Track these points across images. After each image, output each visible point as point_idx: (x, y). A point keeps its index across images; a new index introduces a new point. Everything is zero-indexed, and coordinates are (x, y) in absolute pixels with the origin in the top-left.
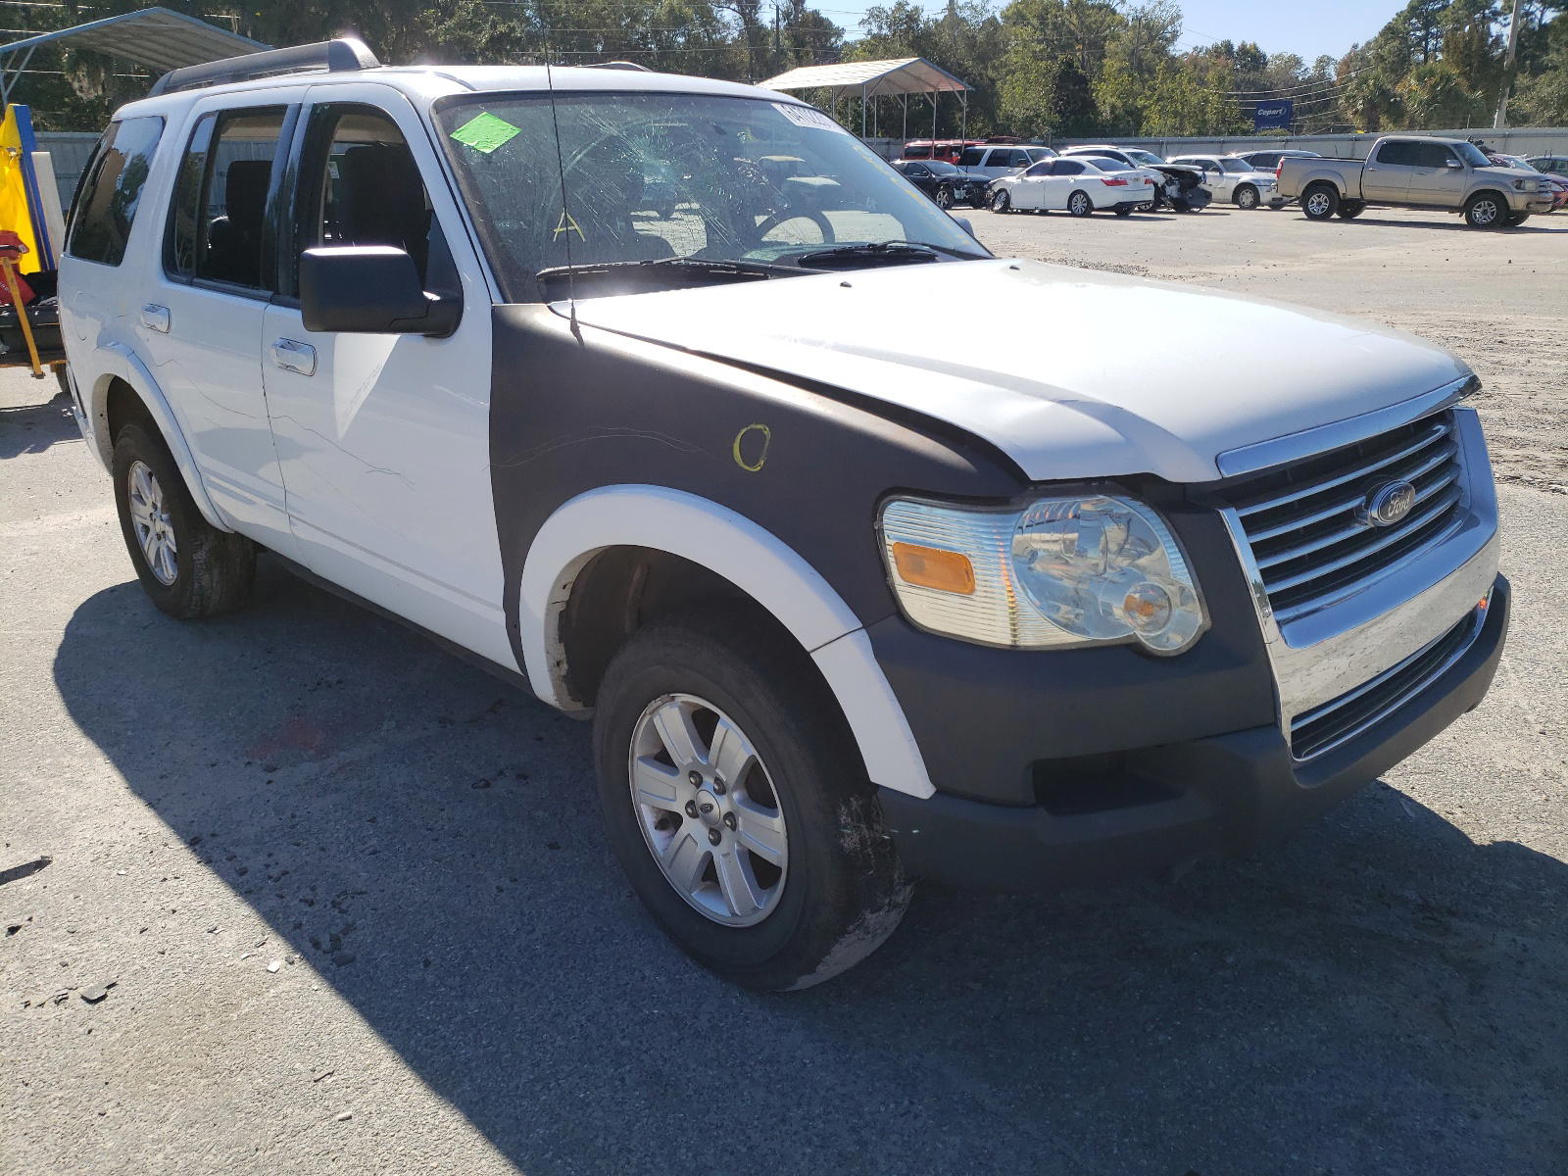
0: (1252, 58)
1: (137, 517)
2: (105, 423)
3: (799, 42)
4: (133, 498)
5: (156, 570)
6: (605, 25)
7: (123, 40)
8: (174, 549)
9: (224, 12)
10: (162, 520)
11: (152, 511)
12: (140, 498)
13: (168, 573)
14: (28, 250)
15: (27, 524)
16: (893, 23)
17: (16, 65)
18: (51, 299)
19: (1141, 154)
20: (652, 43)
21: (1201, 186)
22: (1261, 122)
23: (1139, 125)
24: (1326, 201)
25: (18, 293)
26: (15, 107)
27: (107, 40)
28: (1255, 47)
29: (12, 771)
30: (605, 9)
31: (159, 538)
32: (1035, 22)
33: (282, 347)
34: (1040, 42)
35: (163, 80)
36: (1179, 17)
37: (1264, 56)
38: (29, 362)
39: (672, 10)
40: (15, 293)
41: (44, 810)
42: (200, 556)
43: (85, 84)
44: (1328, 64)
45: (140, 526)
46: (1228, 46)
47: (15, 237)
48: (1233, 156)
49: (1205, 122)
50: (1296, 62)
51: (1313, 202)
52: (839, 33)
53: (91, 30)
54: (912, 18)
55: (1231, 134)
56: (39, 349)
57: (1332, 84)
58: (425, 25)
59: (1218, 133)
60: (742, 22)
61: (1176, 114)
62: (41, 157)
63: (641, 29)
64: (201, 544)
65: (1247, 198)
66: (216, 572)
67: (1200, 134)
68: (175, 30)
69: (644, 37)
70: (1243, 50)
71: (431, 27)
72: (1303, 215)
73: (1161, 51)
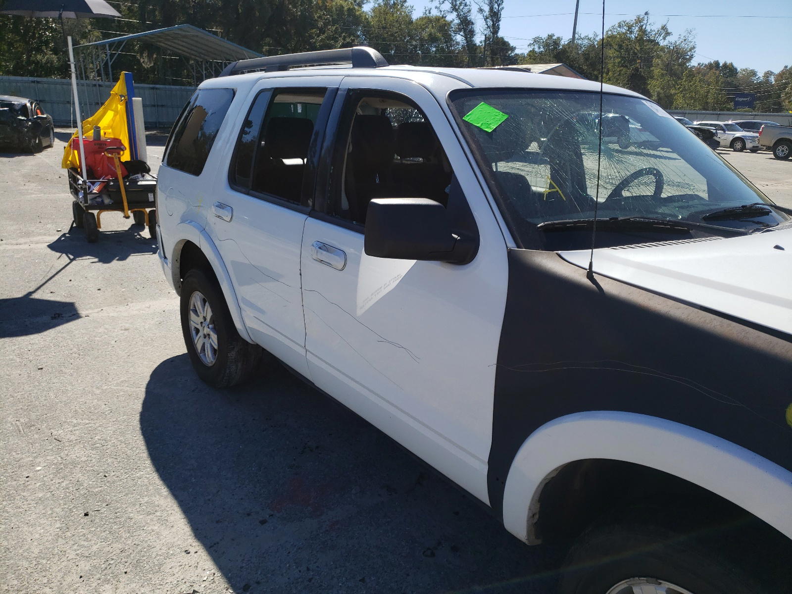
0: (730, 70)
1: (192, 322)
2: (178, 265)
3: (494, 53)
4: (191, 312)
5: (201, 355)
6: (397, 41)
7: (168, 40)
8: (216, 347)
9: (215, 28)
10: (209, 328)
11: (203, 321)
12: (195, 312)
13: (209, 358)
14: (126, 148)
15: (122, 308)
16: (546, 45)
17: (117, 49)
18: (135, 176)
19: (682, 119)
20: (419, 50)
21: (715, 138)
22: (737, 104)
23: (672, 103)
24: (787, 150)
25: (120, 172)
26: (125, 73)
27: (160, 39)
28: (732, 64)
29: (124, 506)
30: (397, 32)
31: (205, 337)
32: (616, 47)
33: (320, 248)
34: (617, 57)
35: (230, 67)
36: (694, 48)
37: (736, 69)
38: (122, 210)
39: (430, 34)
40: (119, 173)
41: (146, 545)
42: (232, 354)
43: (146, 60)
44: (771, 75)
45: (193, 328)
46: (717, 63)
47: (120, 141)
48: (730, 122)
49: (707, 103)
50: (753, 73)
51: (779, 150)
52: (513, 49)
53: (152, 34)
54: (556, 42)
55: (721, 110)
56: (128, 203)
57: (773, 86)
58: (311, 37)
59: (714, 109)
60: (465, 42)
61: (691, 98)
62: (137, 100)
63: (414, 43)
64: (234, 348)
65: (739, 145)
66: (240, 365)
67: (704, 109)
68: (193, 36)
69: (416, 47)
70: (725, 65)
71: (313, 38)
72: (772, 156)
73: (682, 65)
